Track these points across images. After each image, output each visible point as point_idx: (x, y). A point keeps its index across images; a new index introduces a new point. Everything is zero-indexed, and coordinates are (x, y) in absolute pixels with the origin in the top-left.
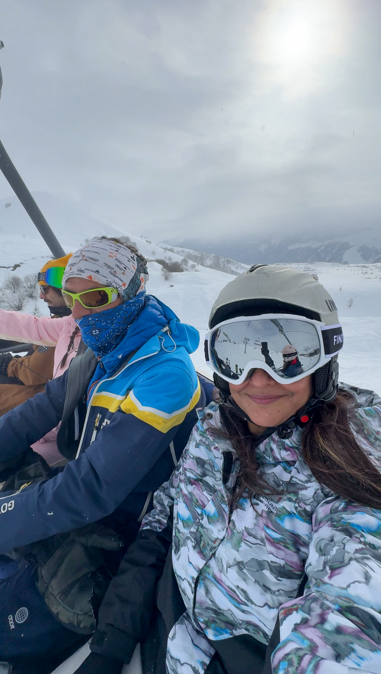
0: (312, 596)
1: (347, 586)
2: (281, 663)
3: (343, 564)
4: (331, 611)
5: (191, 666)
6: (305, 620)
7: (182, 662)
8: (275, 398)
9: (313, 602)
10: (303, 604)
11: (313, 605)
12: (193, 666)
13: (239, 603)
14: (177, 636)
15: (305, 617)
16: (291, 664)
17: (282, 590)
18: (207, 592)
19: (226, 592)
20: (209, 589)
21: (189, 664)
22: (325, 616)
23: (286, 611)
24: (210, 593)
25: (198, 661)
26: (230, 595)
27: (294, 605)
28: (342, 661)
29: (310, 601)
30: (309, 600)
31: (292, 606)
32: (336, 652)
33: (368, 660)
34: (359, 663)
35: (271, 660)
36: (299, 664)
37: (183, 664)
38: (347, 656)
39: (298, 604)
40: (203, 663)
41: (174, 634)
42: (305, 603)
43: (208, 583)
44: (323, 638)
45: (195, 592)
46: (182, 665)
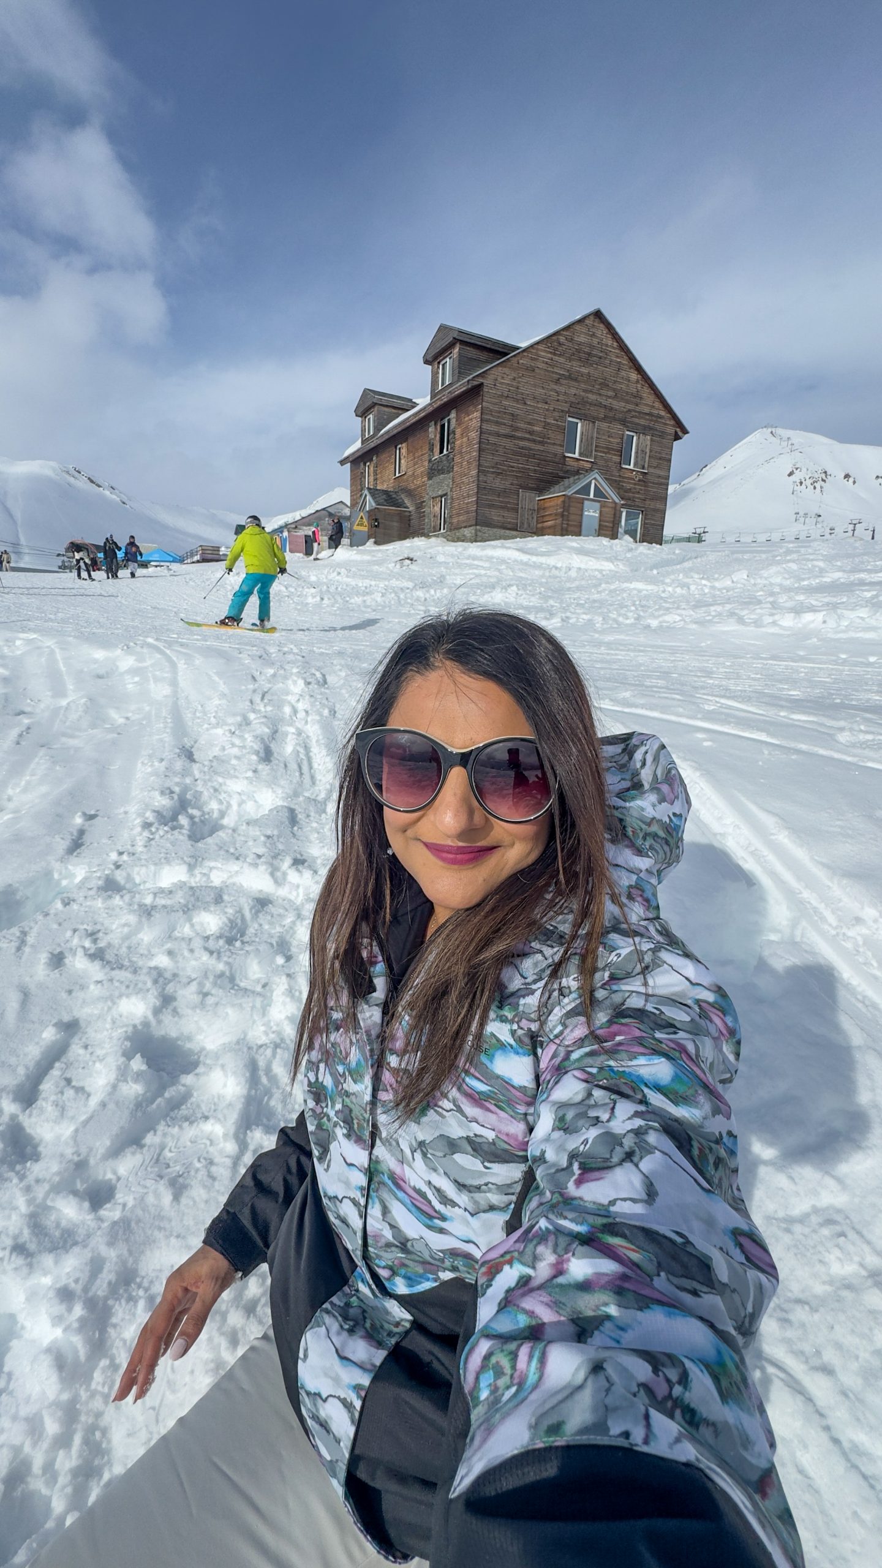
0: (537, 1232)
1: (610, 1202)
2: (481, 1377)
3: (609, 1164)
4: (571, 1254)
5: (339, 1398)
6: (525, 1279)
7: (324, 1396)
9: (539, 1243)
10: (521, 1249)
11: (541, 1249)
12: (342, 1397)
13: (431, 1217)
14: (310, 1352)
15: (524, 1273)
16: (499, 1372)
17: (493, 1184)
18: (385, 1211)
19: (409, 1202)
20: (387, 1204)
21: (335, 1396)
22: (565, 1266)
23: (490, 1268)
24: (390, 1212)
25: (349, 1386)
26: (416, 1206)
27: (506, 1253)
28: (589, 1340)
29: (535, 1242)
30: (532, 1240)
31: (502, 1256)
32: (577, 1328)
33: (634, 1329)
34: (618, 1338)
35: (462, 1377)
36: (514, 1367)
37: (327, 1398)
38: (597, 1328)
39: (512, 1252)
40: (357, 1388)
41: (306, 1350)
42: (525, 1247)
43: (385, 1195)
44: (552, 1305)
45: (364, 1216)
46: (325, 1401)
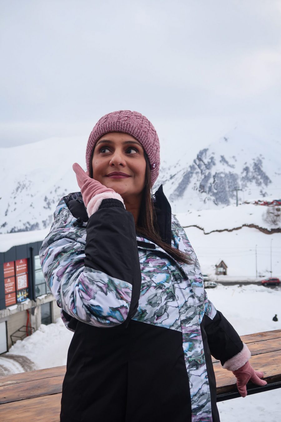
8: (125, 176)
